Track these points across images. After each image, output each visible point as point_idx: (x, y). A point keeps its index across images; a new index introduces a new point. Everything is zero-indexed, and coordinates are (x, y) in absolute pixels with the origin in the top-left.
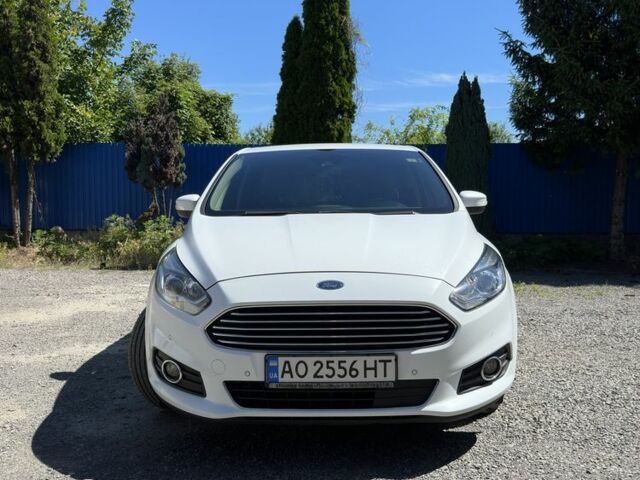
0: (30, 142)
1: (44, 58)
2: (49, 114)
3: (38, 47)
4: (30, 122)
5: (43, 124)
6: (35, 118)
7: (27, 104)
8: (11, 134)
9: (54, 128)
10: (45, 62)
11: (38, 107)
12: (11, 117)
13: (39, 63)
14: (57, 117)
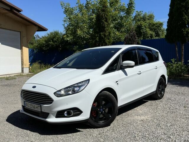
0: (102, 43)
1: (106, 21)
2: (107, 35)
3: (105, 18)
4: (102, 38)
5: (105, 38)
6: (104, 37)
7: (102, 33)
8: (98, 41)
9: (108, 39)
10: (106, 22)
11: (104, 34)
12: (98, 37)
13: (105, 23)
14: (109, 36)
